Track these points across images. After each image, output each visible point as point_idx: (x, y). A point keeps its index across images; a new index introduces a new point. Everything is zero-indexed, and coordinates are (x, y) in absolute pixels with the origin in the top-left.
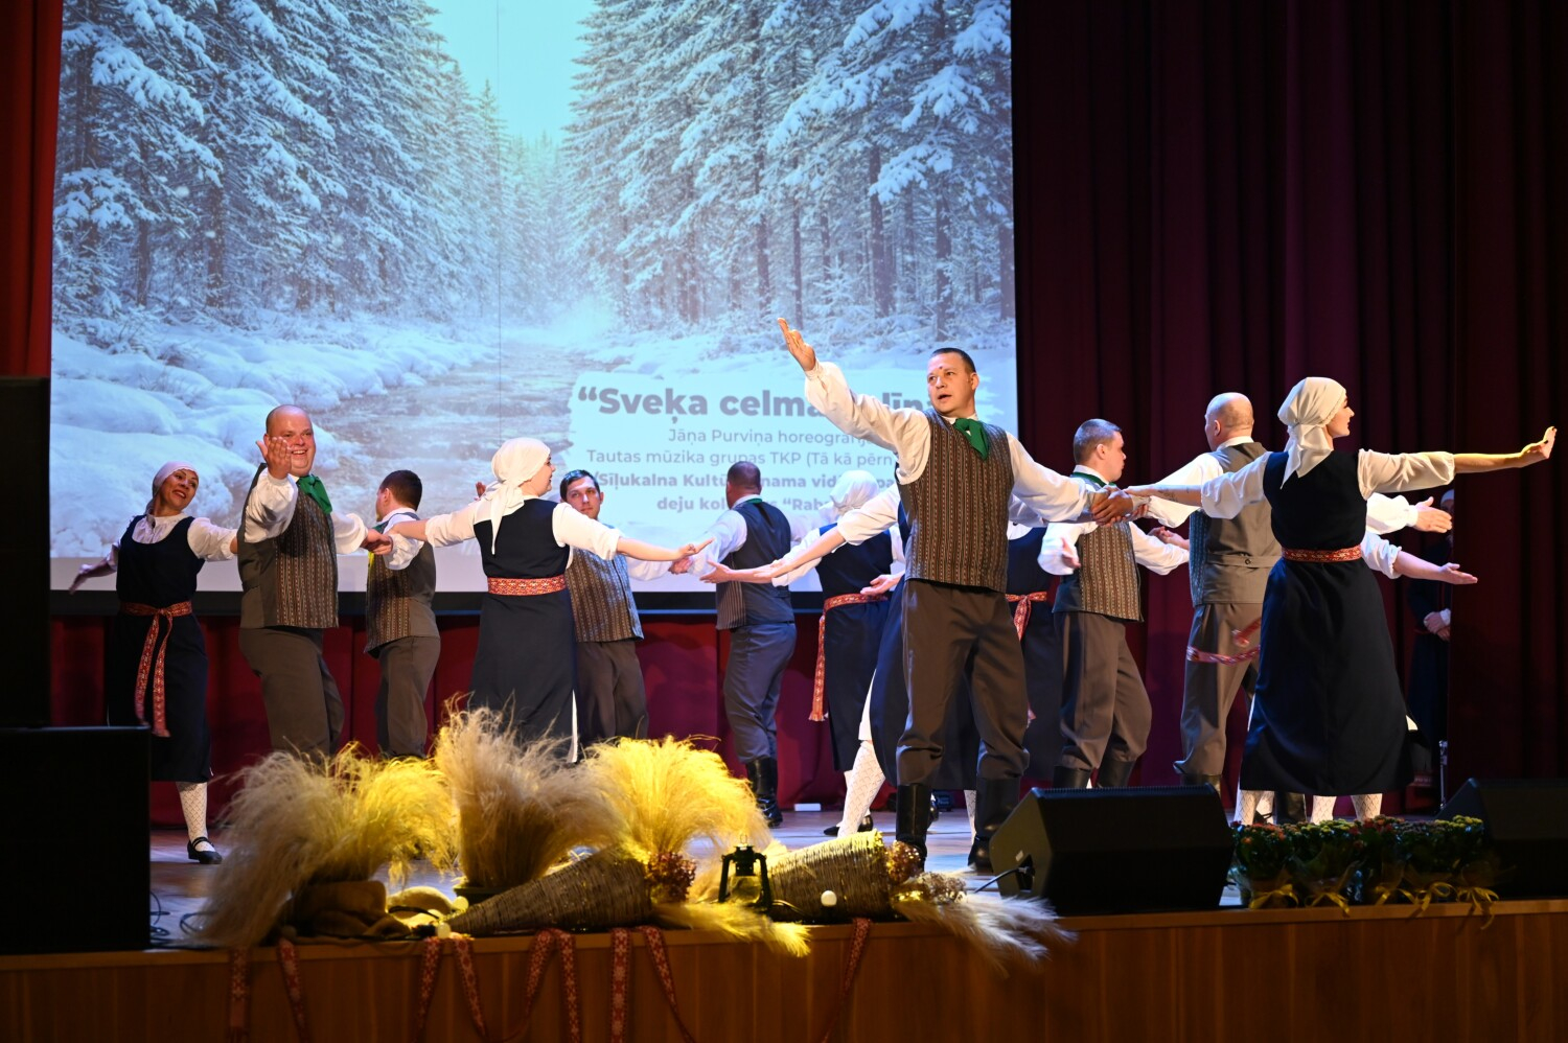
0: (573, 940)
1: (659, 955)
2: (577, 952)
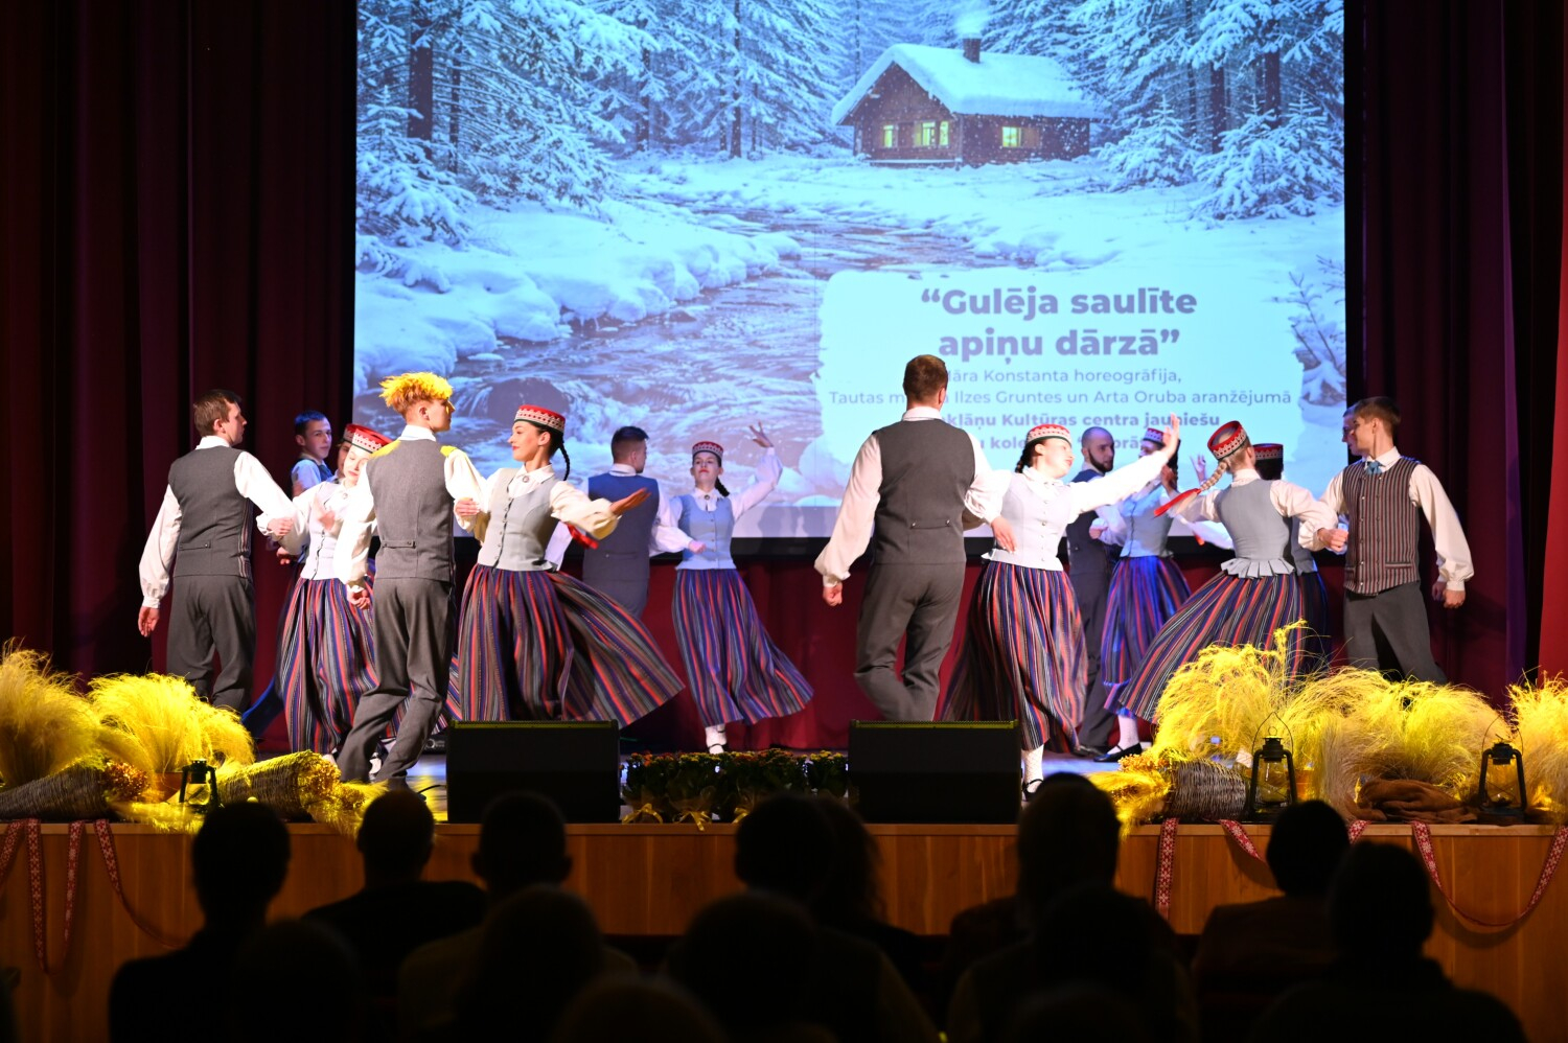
0: (39, 828)
1: (105, 841)
2: (41, 837)
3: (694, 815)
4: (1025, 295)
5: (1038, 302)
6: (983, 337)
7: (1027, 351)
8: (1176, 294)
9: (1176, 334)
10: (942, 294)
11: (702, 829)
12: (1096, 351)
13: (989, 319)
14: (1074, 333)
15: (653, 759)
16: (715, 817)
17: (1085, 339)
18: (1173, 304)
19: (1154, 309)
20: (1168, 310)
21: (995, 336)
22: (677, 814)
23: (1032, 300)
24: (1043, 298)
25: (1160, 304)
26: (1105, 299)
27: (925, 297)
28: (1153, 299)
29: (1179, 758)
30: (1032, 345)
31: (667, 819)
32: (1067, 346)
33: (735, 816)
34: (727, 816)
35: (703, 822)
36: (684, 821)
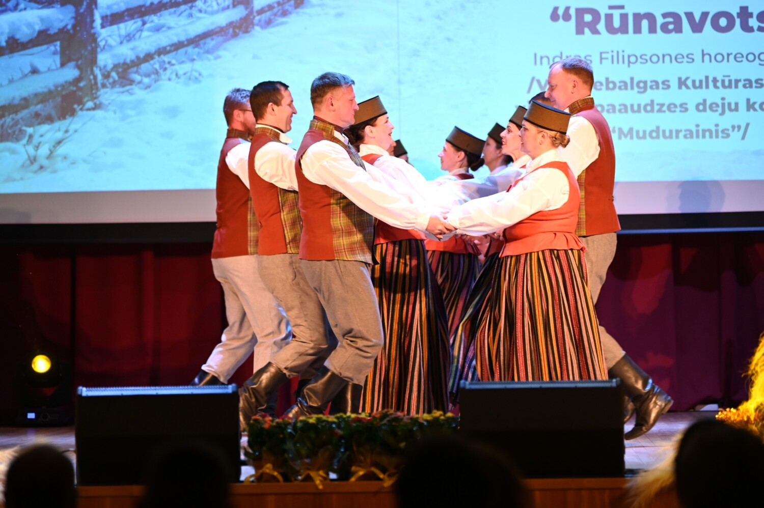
3: (312, 474)
11: (321, 487)
15: (272, 421)
16: (333, 476)
22: (297, 473)
31: (287, 478)
33: (353, 474)
34: (345, 475)
35: (321, 481)
36: (303, 480)
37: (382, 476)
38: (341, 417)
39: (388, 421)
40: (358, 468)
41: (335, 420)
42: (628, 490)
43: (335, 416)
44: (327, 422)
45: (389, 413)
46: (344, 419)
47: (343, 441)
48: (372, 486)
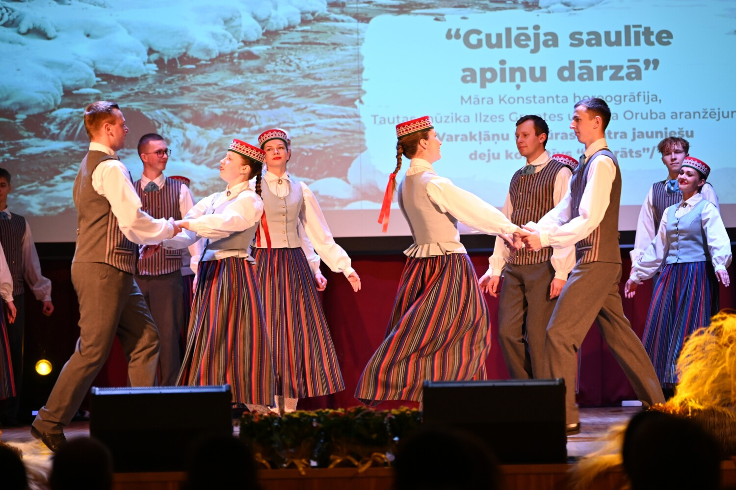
3: (296, 462)
4: (531, 32)
5: (542, 38)
6: (497, 68)
7: (534, 79)
8: (655, 30)
9: (656, 63)
10: (462, 33)
11: (303, 473)
12: (591, 78)
13: (502, 53)
14: (572, 63)
16: (314, 463)
17: (581, 68)
18: (653, 38)
19: (638, 43)
20: (649, 43)
21: (507, 67)
22: (283, 461)
23: (537, 36)
24: (546, 34)
25: (642, 38)
26: (597, 35)
27: (449, 36)
28: (637, 34)
29: (697, 406)
30: (538, 74)
31: (274, 465)
32: (566, 74)
33: (331, 462)
34: (324, 462)
35: (304, 468)
36: (288, 467)
37: (356, 463)
38: (321, 412)
39: (362, 415)
40: (336, 457)
41: (316, 415)
42: (571, 474)
43: (316, 411)
44: (309, 416)
45: (362, 409)
46: (323, 414)
47: (323, 433)
48: (348, 472)
